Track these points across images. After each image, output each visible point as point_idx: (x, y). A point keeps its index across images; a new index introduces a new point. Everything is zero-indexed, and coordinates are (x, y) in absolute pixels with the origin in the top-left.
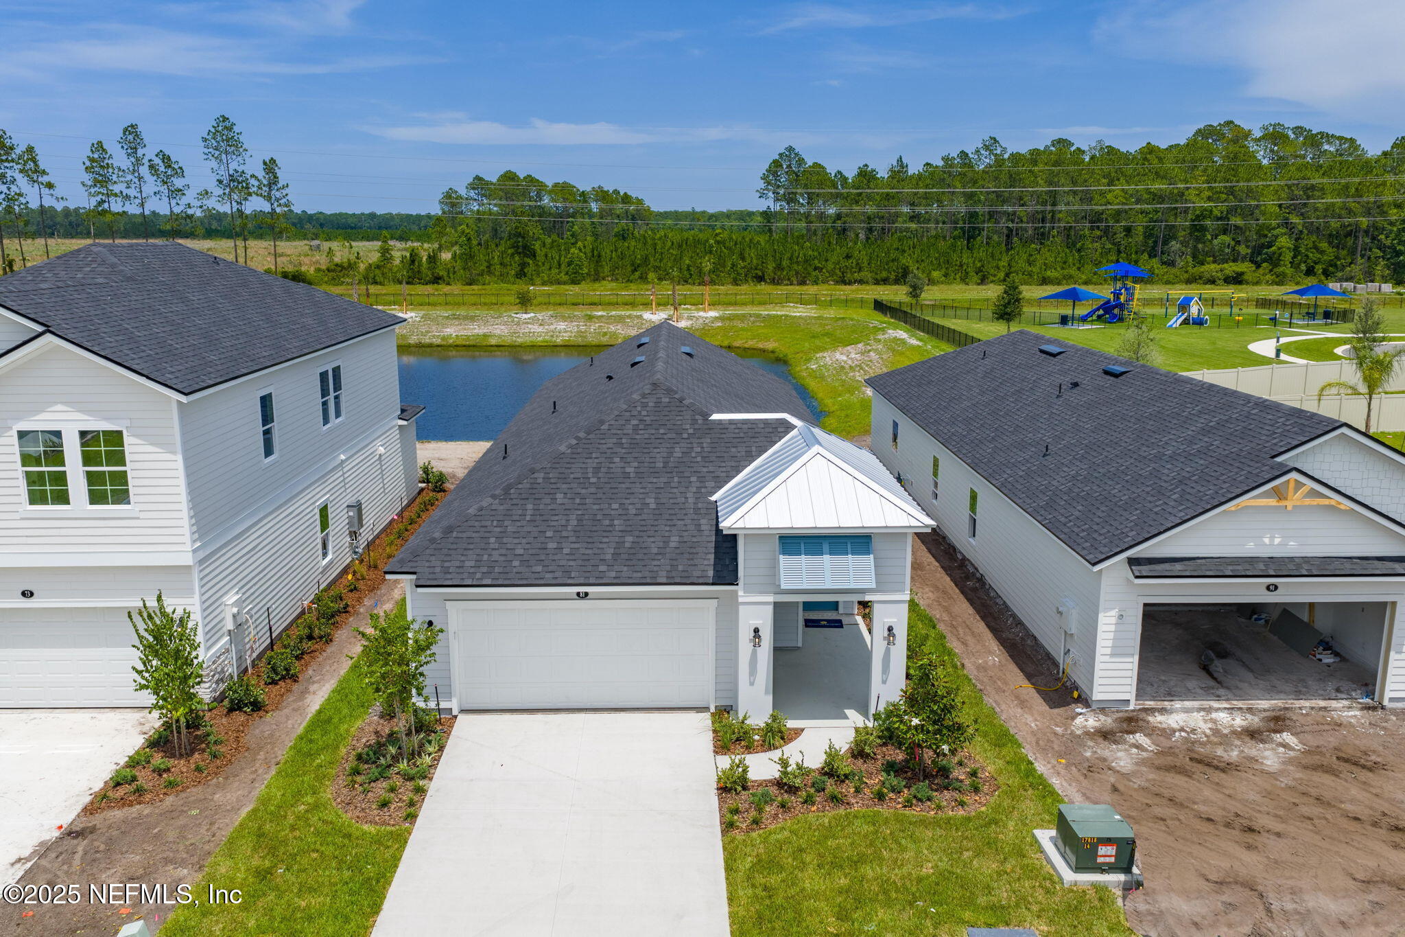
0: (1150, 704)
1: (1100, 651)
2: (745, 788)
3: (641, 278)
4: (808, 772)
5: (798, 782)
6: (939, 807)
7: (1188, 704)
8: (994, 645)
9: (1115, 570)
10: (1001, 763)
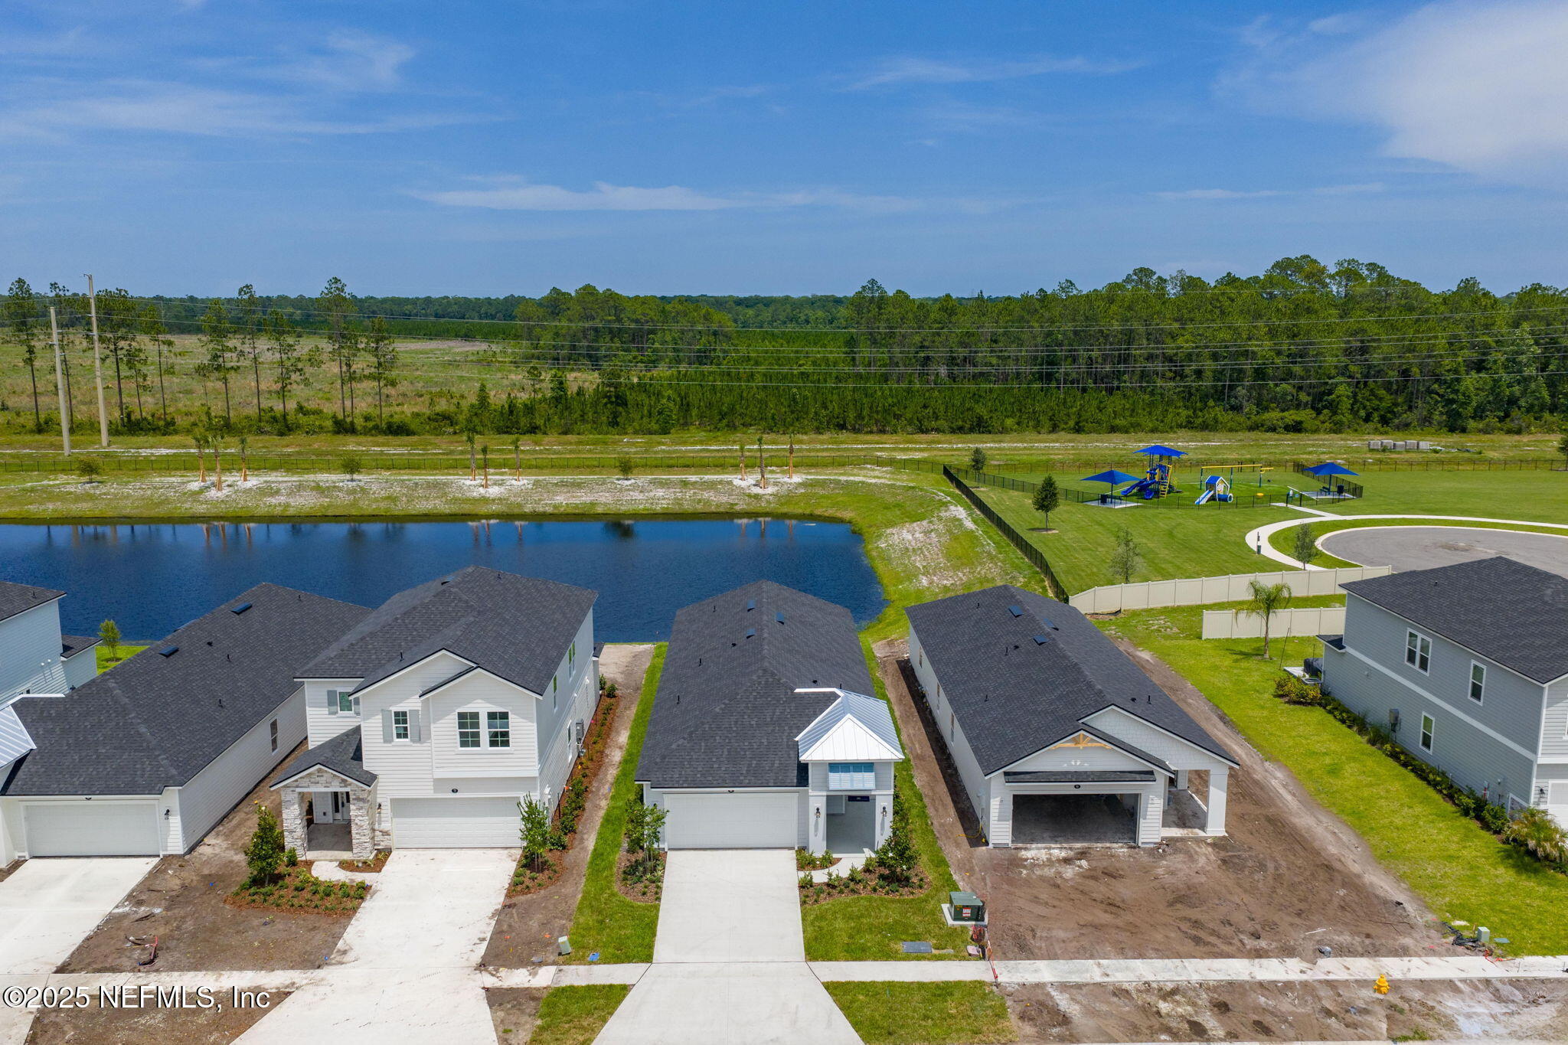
0: (1020, 845)
1: (992, 818)
2: (811, 886)
3: (728, 426)
4: (841, 879)
5: (836, 883)
6: (901, 895)
7: (1039, 845)
8: (952, 811)
9: (997, 778)
10: (936, 875)
